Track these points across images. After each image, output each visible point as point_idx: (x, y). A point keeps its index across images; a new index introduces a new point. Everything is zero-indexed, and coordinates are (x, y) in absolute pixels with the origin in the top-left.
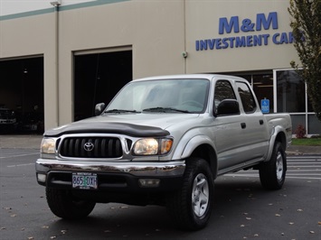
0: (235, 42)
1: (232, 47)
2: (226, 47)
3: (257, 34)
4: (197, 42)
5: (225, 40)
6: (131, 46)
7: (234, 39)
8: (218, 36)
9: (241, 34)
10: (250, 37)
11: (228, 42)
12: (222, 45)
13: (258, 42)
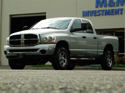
0: (104, 12)
1: (103, 15)
2: (99, 15)
3: (117, 8)
4: (83, 12)
5: (99, 11)
6: (45, 13)
7: (103, 11)
8: (95, 9)
9: (108, 8)
10: (113, 10)
11: (101, 12)
12: (97, 14)
13: (117, 12)
